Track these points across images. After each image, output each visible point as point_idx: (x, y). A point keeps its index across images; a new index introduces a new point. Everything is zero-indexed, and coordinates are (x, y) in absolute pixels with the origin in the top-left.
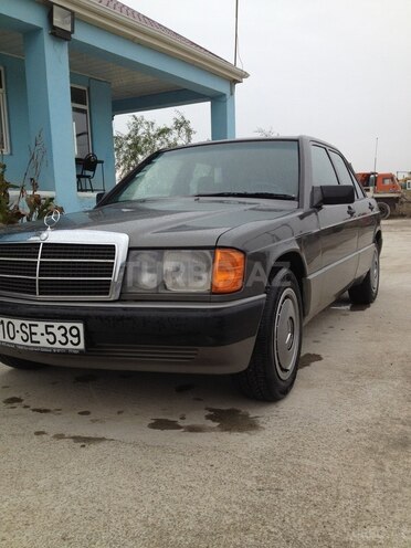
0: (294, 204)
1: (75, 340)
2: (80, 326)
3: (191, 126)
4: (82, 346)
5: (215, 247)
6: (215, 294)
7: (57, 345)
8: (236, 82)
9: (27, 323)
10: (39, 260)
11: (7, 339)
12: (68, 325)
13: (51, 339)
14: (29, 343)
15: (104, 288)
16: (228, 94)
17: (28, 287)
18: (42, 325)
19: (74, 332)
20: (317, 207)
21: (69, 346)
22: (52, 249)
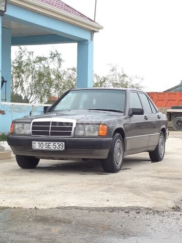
0: (123, 114)
1: (62, 147)
2: (64, 143)
3: (61, 57)
4: (64, 149)
5: (100, 124)
6: (99, 136)
7: (56, 149)
8: (94, 31)
9: (48, 143)
10: (50, 126)
11: (40, 148)
12: (60, 143)
13: (55, 147)
14: (48, 148)
15: (69, 134)
16: (89, 40)
17: (47, 134)
18: (52, 143)
19: (62, 145)
20: (131, 115)
21: (60, 149)
22: (54, 123)
